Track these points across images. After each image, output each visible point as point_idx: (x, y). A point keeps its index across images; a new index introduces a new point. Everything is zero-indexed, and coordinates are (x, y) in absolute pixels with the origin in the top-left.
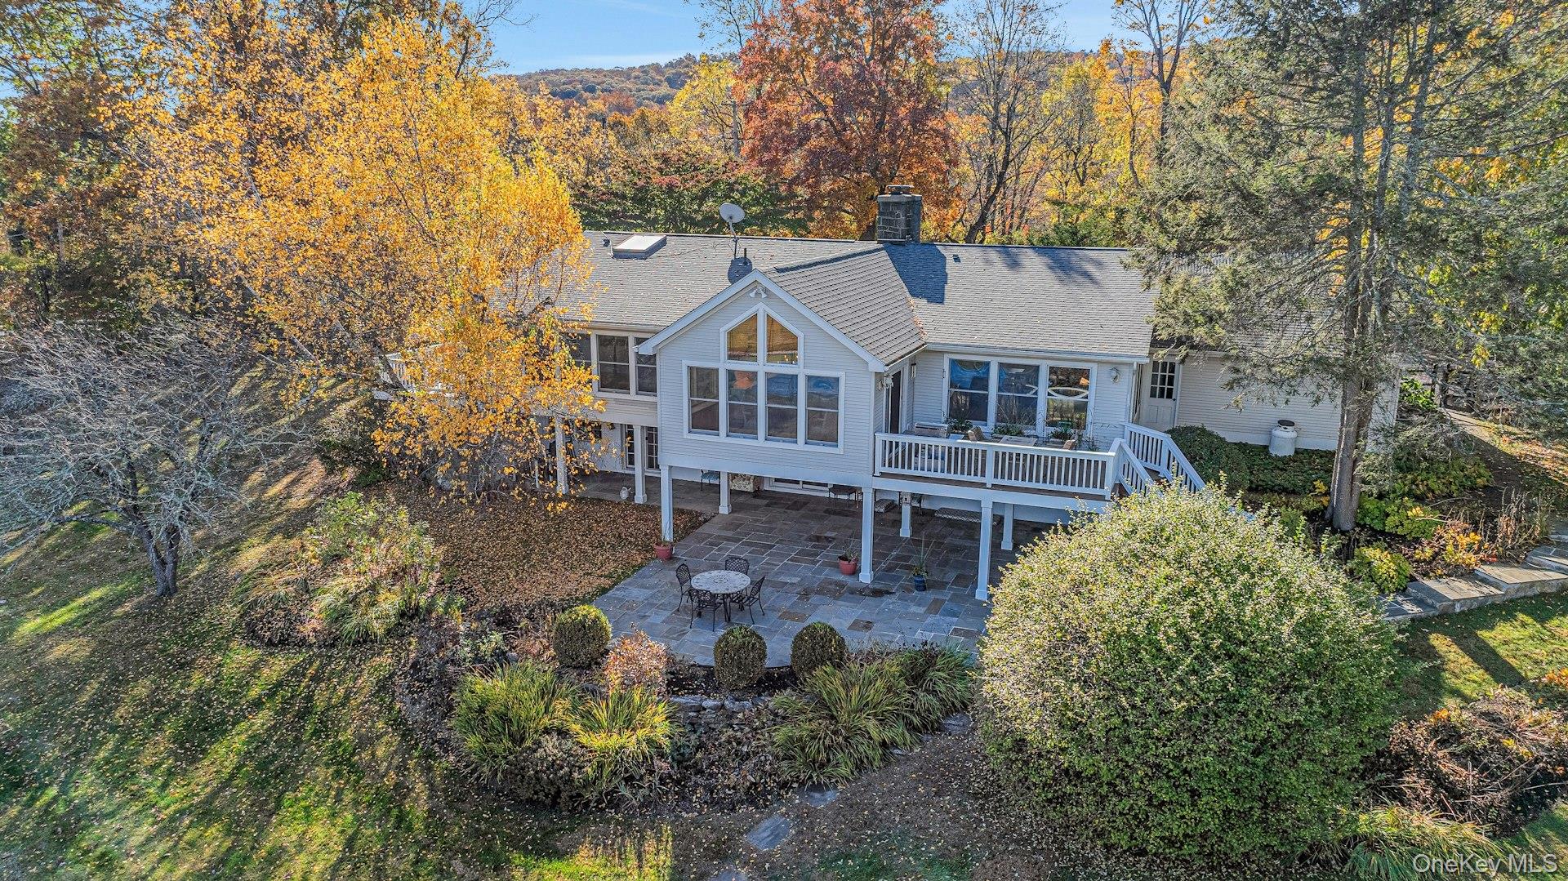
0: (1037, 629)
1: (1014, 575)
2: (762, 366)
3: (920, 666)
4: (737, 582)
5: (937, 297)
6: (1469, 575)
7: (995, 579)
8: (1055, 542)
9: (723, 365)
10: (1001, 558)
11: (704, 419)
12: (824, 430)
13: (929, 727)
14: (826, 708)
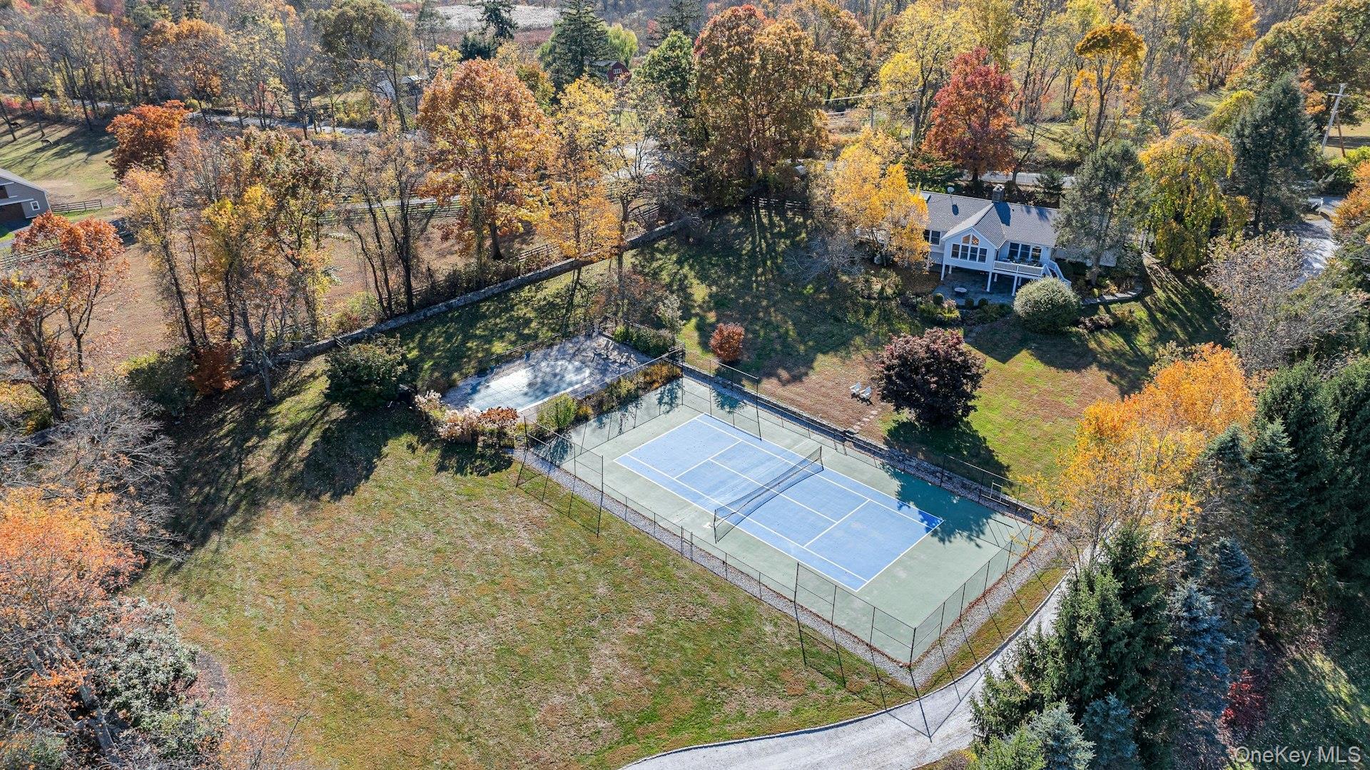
0: (1024, 300)
1: (1020, 291)
2: (970, 245)
3: (1002, 306)
4: (964, 290)
5: (1008, 224)
6: (1113, 295)
7: (1017, 291)
8: (1028, 285)
9: (961, 244)
10: (1018, 287)
11: (955, 255)
12: (983, 259)
13: (1003, 316)
14: (985, 312)
